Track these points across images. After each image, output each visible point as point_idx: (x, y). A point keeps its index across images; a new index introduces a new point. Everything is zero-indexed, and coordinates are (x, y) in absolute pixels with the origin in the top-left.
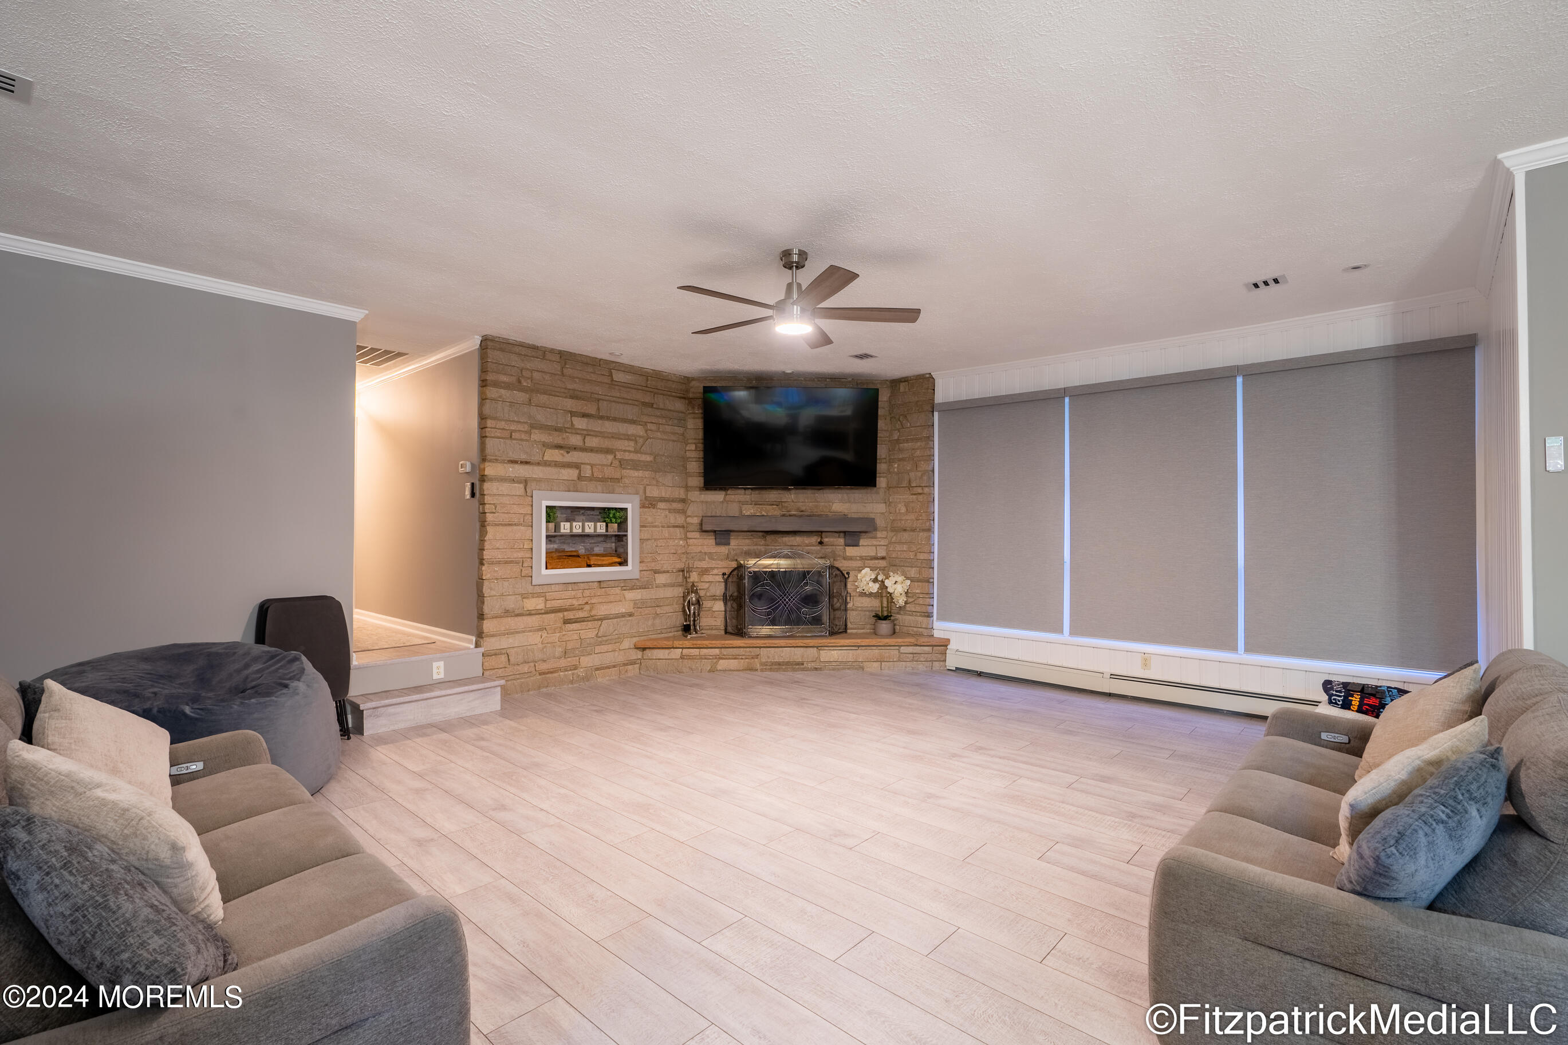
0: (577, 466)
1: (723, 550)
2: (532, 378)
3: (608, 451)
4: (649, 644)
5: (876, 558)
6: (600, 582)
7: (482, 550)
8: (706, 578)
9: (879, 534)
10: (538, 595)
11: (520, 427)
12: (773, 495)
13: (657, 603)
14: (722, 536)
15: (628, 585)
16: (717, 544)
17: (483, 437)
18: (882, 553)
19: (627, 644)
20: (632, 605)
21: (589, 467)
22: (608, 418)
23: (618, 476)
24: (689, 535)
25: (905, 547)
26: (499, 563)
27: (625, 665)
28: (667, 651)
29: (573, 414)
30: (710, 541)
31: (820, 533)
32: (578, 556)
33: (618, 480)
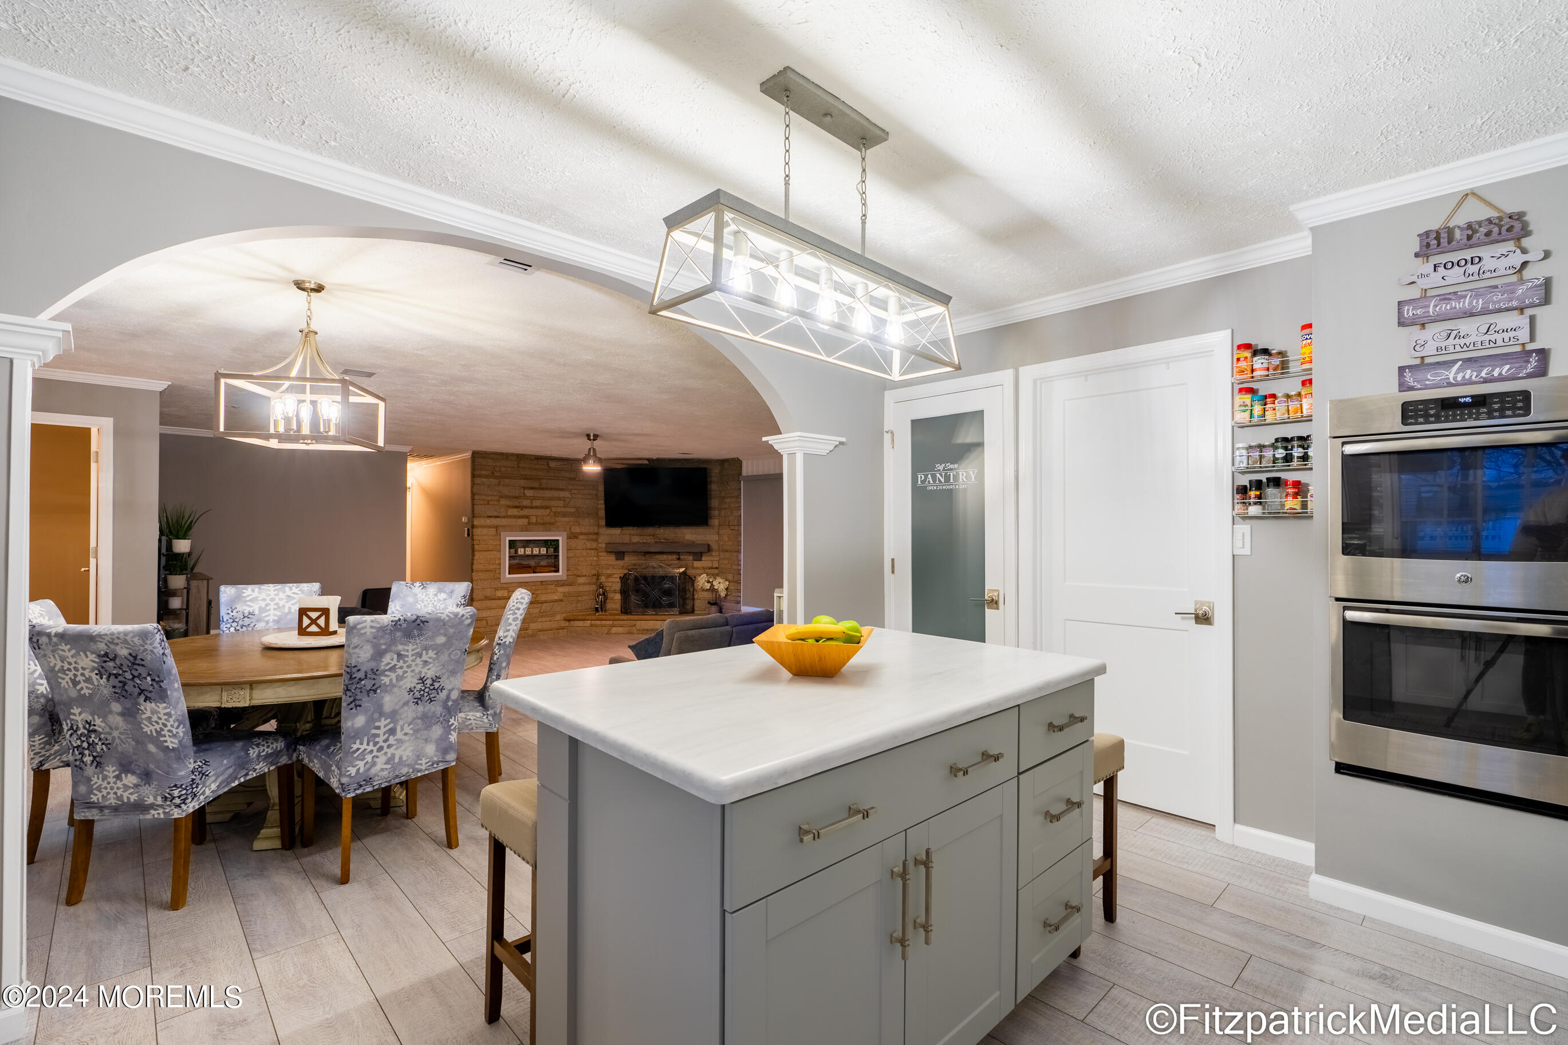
0: (527, 517)
1: (620, 563)
2: (500, 471)
3: (546, 507)
4: (571, 618)
5: (712, 568)
6: (541, 582)
7: (472, 564)
8: (610, 580)
9: (714, 554)
10: (505, 589)
11: (494, 498)
12: (650, 530)
13: (579, 594)
14: (620, 555)
15: (559, 583)
16: (617, 559)
17: (473, 505)
18: (716, 565)
19: (558, 617)
20: (562, 595)
21: (534, 517)
22: (547, 489)
23: (553, 521)
24: (600, 554)
25: (727, 562)
26: (482, 571)
27: (558, 629)
28: (582, 622)
29: (525, 488)
30: (613, 557)
31: (678, 553)
32: (530, 567)
33: (553, 524)
